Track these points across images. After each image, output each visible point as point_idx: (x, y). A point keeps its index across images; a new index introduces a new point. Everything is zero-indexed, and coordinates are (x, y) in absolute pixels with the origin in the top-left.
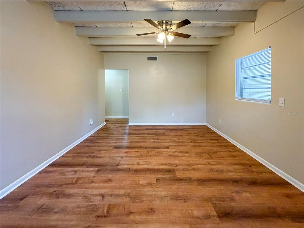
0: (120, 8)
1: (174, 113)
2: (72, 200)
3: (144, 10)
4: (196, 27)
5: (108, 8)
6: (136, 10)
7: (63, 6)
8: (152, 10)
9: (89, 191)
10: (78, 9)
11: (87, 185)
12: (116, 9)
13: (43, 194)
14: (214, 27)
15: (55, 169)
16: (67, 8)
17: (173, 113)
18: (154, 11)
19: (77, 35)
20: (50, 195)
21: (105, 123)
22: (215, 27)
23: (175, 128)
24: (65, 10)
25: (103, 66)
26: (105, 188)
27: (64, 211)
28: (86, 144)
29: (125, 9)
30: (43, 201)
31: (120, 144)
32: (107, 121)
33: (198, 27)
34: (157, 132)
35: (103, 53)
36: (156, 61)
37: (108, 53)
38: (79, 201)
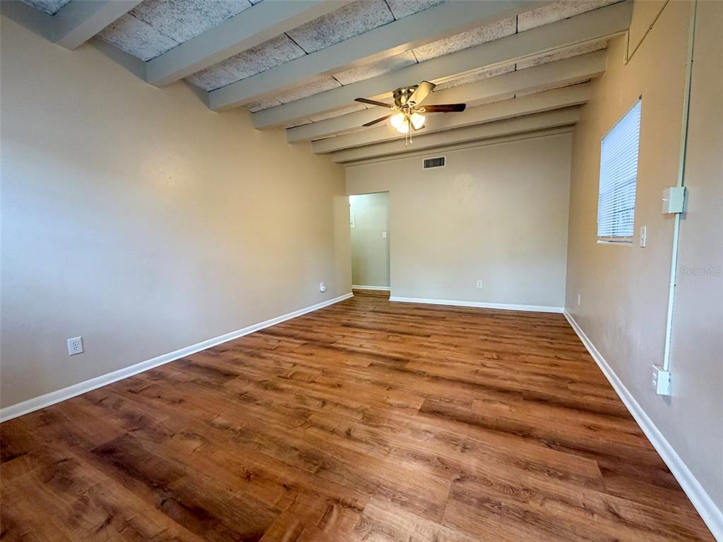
0: (330, 85)
1: (481, 281)
2: (263, 361)
3: (368, 77)
4: (495, 76)
5: (315, 91)
6: (355, 81)
7: (259, 105)
8: (382, 72)
9: (283, 358)
10: (278, 103)
11: (285, 354)
12: (325, 88)
13: (241, 352)
14: (542, 65)
15: (261, 335)
16: (264, 106)
17: (478, 281)
18: (384, 74)
19: (290, 143)
20: (247, 354)
21: (351, 295)
22: (546, 63)
23: (477, 311)
24: (263, 110)
25: (344, 189)
26: (301, 359)
27: (253, 366)
28: (308, 317)
29: (339, 85)
30: (239, 356)
31: (354, 322)
32: (355, 292)
33: (500, 75)
34: (430, 315)
35: (344, 165)
36: (442, 167)
37: (351, 164)
38: (270, 363)
